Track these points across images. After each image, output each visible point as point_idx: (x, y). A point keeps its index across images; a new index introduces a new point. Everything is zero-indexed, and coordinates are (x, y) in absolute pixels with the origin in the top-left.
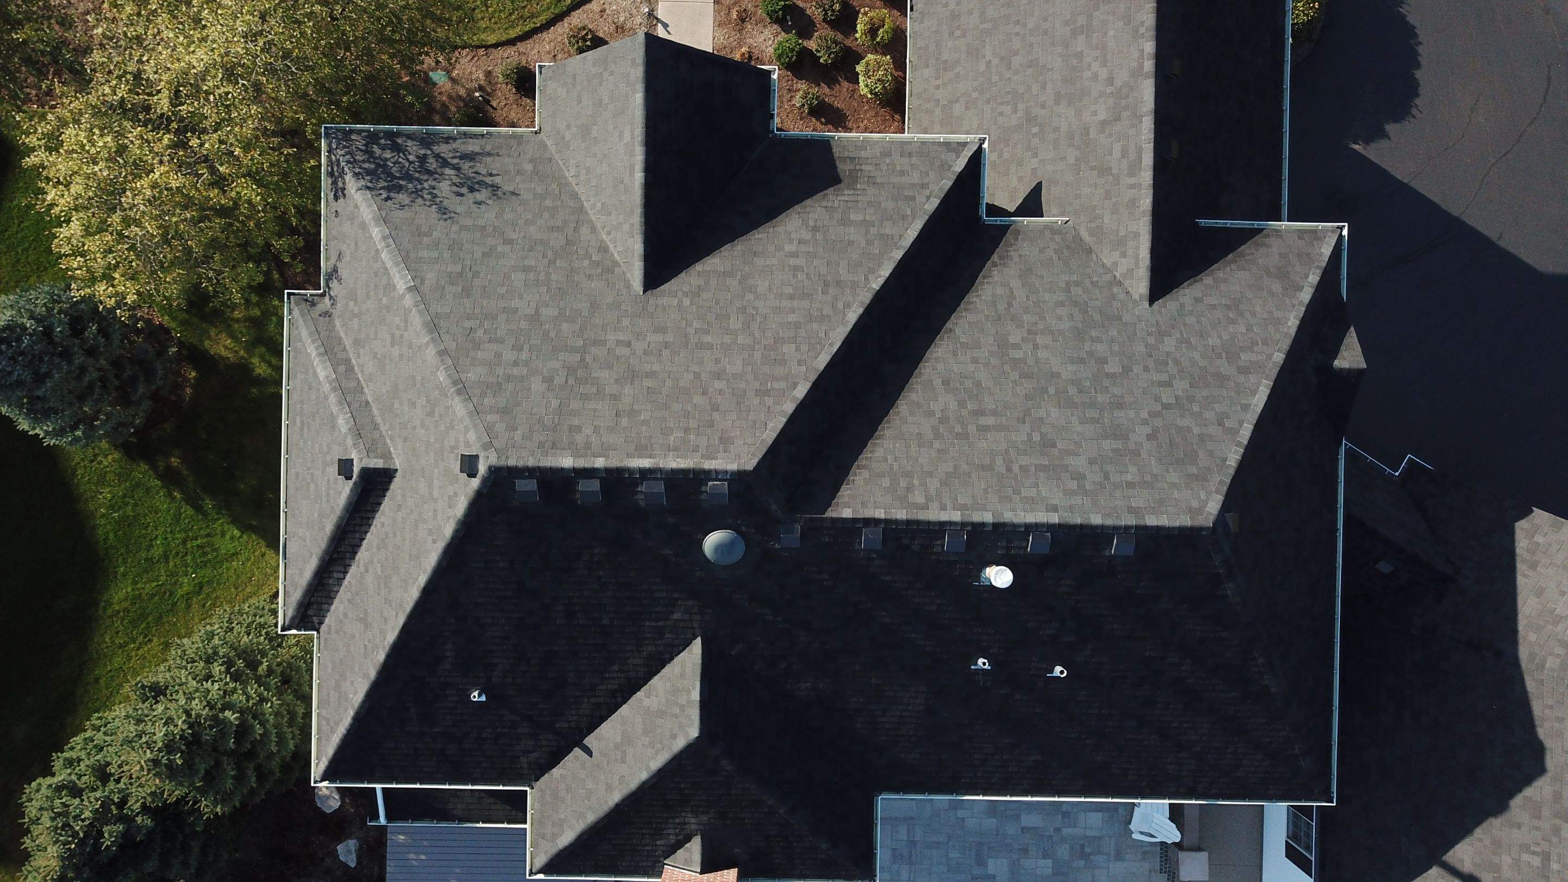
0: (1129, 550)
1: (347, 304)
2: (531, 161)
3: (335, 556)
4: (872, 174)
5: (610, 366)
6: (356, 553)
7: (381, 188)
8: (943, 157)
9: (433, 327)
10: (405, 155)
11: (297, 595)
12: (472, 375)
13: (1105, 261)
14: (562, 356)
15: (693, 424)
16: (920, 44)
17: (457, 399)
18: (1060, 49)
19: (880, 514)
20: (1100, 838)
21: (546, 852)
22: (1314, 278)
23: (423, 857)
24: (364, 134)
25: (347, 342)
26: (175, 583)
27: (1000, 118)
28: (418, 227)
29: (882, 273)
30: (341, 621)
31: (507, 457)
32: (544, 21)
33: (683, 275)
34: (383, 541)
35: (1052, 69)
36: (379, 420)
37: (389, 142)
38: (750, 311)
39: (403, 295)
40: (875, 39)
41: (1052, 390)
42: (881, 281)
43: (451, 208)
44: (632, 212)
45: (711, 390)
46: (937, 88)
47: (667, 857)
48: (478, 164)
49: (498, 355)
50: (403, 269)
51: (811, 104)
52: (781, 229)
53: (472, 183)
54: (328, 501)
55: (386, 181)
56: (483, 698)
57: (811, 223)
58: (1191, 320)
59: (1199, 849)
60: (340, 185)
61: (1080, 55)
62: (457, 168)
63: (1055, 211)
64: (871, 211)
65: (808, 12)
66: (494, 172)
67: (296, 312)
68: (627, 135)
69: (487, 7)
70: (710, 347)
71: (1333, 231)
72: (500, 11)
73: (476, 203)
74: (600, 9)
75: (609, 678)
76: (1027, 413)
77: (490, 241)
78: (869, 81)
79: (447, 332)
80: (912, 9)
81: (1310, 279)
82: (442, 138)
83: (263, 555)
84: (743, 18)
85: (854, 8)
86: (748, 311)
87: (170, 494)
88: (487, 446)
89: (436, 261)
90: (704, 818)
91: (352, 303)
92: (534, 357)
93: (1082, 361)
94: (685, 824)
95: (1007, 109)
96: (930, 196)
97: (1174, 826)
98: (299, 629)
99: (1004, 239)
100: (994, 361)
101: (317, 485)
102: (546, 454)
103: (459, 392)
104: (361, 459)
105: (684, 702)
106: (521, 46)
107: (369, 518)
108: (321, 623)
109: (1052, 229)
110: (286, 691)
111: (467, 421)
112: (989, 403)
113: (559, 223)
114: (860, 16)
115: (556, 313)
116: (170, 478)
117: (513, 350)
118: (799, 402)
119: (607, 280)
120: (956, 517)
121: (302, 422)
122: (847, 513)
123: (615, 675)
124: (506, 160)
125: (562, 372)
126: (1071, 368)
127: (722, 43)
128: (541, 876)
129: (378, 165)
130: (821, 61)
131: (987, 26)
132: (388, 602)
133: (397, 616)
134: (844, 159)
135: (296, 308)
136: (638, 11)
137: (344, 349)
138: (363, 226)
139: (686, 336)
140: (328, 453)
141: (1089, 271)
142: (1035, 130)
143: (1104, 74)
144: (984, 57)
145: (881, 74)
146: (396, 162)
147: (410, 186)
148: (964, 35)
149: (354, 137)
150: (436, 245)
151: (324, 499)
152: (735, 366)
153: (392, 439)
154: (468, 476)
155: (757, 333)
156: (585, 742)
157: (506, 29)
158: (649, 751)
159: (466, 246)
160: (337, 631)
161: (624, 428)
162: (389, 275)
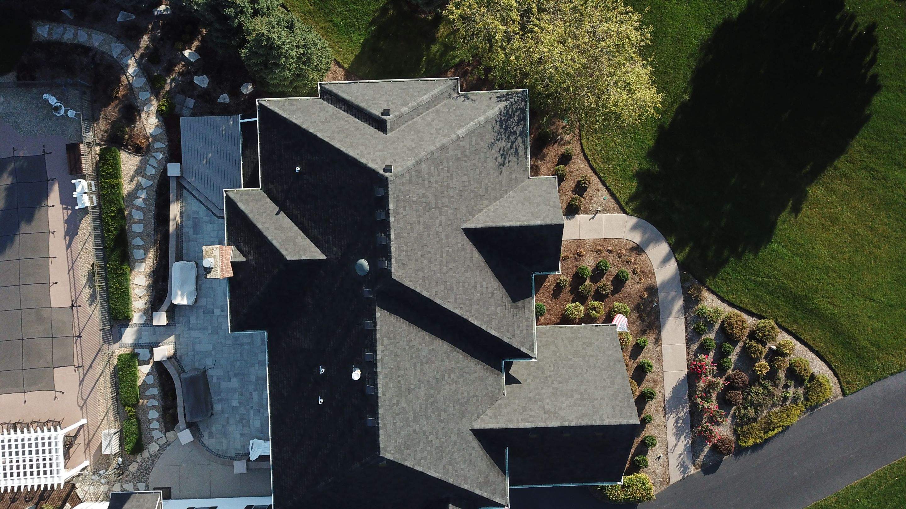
0: (370, 424)
1: (454, 105)
2: (515, 176)
3: (351, 107)
4: (518, 315)
5: (431, 218)
6: (353, 116)
7: (501, 118)
8: (527, 343)
9: (443, 148)
10: (516, 125)
11: (334, 90)
12: (424, 167)
13: (488, 411)
14: (434, 199)
15: (409, 253)
16: (581, 331)
17: (414, 161)
18: (575, 388)
19: (378, 327)
20: (249, 426)
21: (235, 197)
22: (485, 495)
23: (224, 132)
24: (525, 107)
25: (438, 106)
26: (337, 15)
27: (547, 365)
28: (485, 135)
29: (476, 322)
30: (324, 110)
31: (391, 184)
32: (592, 165)
33: (470, 243)
34: (358, 129)
35: (567, 386)
36: (407, 124)
37: (521, 118)
38: (457, 271)
39: (455, 134)
40: (591, 310)
41: (432, 391)
42: (472, 322)
43: (494, 148)
44: (494, 222)
45: (424, 259)
46: (562, 338)
47: (235, 246)
48: (513, 156)
49: (433, 175)
50: (467, 132)
51: (562, 283)
52: (492, 280)
53: (505, 155)
54: (373, 104)
55: (504, 120)
56: (297, 171)
57: (495, 292)
58: (465, 446)
59: (247, 469)
60: (503, 99)
61: (572, 396)
62: (511, 148)
63: (509, 390)
64: (502, 316)
65: (602, 280)
66: (510, 163)
67: (450, 83)
68: (524, 218)
69: (598, 139)
70: (441, 256)
71: (506, 502)
72: (596, 145)
73: (496, 157)
74: (599, 189)
76: (423, 382)
77: (480, 165)
78: (572, 308)
79: (441, 154)
80: (596, 326)
81: (485, 493)
82: (525, 140)
83: (352, 53)
84: (597, 251)
85: (605, 299)
87: (376, 11)
88: (396, 176)
89: (471, 145)
90: (253, 262)
91: (454, 108)
92: (433, 189)
93: (445, 403)
94: (250, 255)
95: (552, 368)
96: (509, 339)
97: (257, 457)
98: (321, 90)
99: (495, 369)
100: (443, 368)
101: (380, 97)
102: (394, 198)
103: (417, 162)
104: (390, 120)
105: (300, 253)
106: (581, 155)
107: (367, 122)
108: (323, 99)
109: (500, 389)
111: (405, 167)
112: (425, 367)
113: (489, 192)
114: (600, 303)
115: (451, 195)
116: (384, 10)
117: (435, 180)
118: (421, 293)
119: (467, 214)
120: (379, 357)
121: (405, 89)
122: (378, 315)
124: (516, 167)
125: (427, 201)
126: (442, 399)
127: (586, 243)
128: (225, 195)
129: (511, 115)
130: (580, 287)
131: (587, 358)
132: (334, 132)
133: (328, 137)
134: (524, 303)
135: (452, 83)
136: (599, 206)
137: (435, 106)
138: (485, 112)
139: (445, 247)
140: (393, 103)
141: (484, 404)
142: (542, 380)
143: (564, 406)
144: (574, 357)
145: (576, 313)
146: (513, 122)
147: (503, 130)
148: (584, 348)
149: (523, 103)
150: (477, 144)
151: (374, 102)
152: (434, 267)
153: (399, 131)
154: (384, 169)
155: (448, 274)
156: (282, 212)
157: (589, 148)
158: (280, 240)
159: (478, 156)
160: (320, 108)
161: (406, 227)
162: (464, 126)
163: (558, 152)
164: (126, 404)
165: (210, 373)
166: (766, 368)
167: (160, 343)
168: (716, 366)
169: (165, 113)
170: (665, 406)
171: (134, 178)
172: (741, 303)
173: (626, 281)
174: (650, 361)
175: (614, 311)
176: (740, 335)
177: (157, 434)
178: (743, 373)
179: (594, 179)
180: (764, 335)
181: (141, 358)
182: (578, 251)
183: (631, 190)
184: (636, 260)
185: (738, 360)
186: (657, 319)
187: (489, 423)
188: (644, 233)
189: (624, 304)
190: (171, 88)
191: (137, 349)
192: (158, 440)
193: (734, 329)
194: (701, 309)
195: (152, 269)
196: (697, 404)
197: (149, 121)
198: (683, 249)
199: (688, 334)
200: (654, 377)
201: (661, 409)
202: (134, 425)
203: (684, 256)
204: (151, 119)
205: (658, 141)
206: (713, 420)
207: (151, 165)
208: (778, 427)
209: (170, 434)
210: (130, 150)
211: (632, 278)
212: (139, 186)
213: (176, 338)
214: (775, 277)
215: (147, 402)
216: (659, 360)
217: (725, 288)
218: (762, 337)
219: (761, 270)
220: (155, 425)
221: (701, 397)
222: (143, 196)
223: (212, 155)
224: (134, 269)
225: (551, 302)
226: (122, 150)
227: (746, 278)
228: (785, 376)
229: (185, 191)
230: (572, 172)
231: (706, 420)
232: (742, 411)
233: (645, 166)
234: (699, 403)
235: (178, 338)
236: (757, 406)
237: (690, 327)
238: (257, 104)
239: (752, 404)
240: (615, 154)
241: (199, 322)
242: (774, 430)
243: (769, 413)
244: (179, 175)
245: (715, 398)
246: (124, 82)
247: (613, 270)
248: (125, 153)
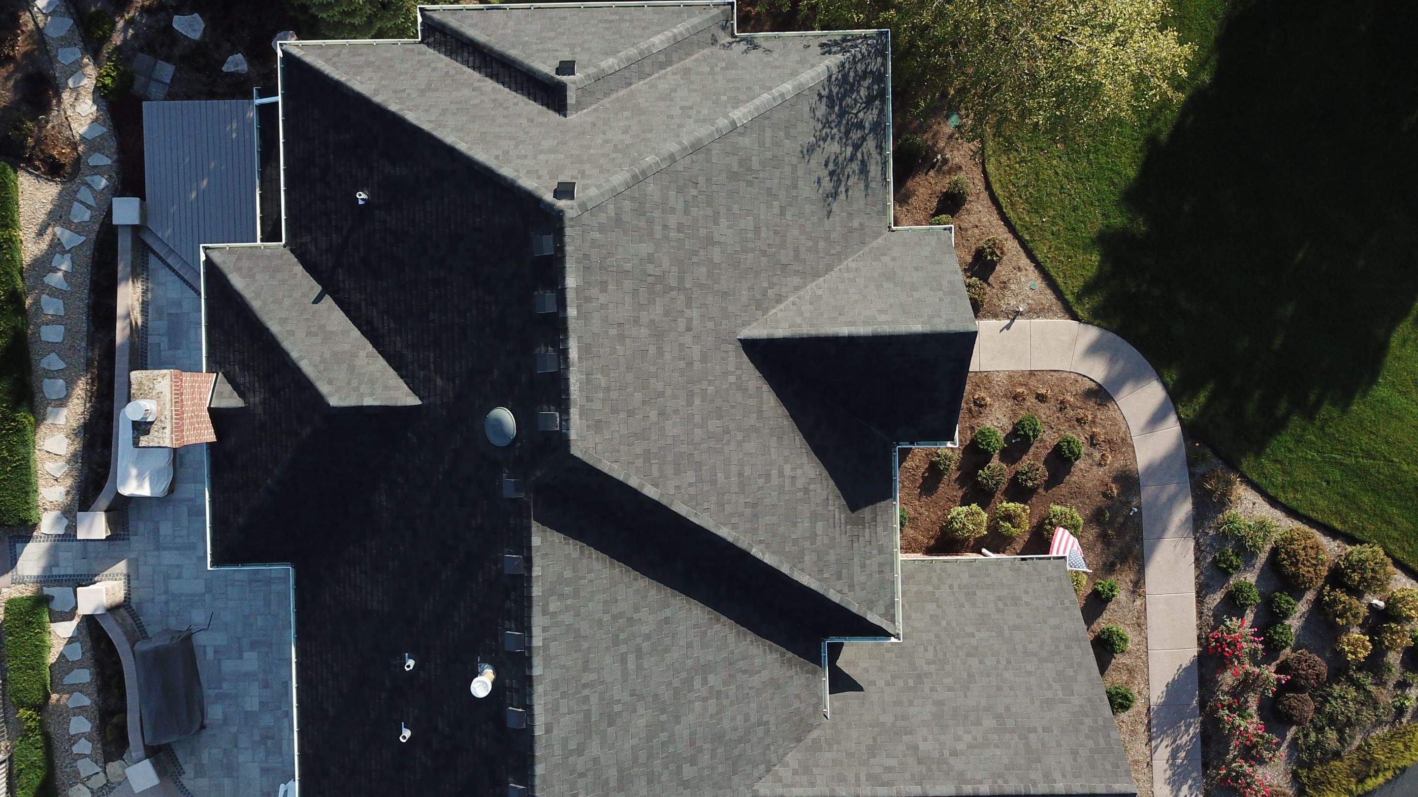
1: (724, 60)
2: (861, 224)
3: (488, 59)
4: (861, 539)
5: (666, 313)
6: (492, 78)
7: (830, 90)
8: (881, 602)
9: (697, 148)
10: (863, 109)
11: (453, 22)
12: (652, 188)
13: (789, 755)
14: (675, 269)
15: (614, 394)
16: (991, 569)
17: (628, 176)
18: (983, 702)
19: (536, 571)
20: (281, 754)
21: (224, 262)
23: (234, 135)
24: (882, 69)
25: (688, 62)
27: (922, 649)
28: (794, 126)
29: (767, 556)
30: (429, 65)
31: (572, 226)
32: (1008, 216)
33: (758, 374)
34: (501, 105)
35: (966, 696)
36: (614, 96)
37: (875, 93)
38: (727, 437)
39: (727, 117)
40: (1001, 520)
41: (664, 718)
42: (759, 556)
43: (814, 156)
44: (813, 326)
45: (648, 408)
46: (951, 587)
47: (224, 374)
48: (857, 177)
49: (673, 210)
50: (753, 115)
51: (940, 464)
52: (805, 459)
53: (839, 174)
54: (538, 50)
55: (837, 94)
56: (361, 202)
57: (812, 487)
60: (834, 49)
61: (978, 723)
62: (852, 159)
63: (837, 704)
64: (826, 541)
65: (1025, 457)
66: (850, 193)
67: (716, 11)
68: (883, 318)
69: (1019, 163)
70: (690, 403)
72: (1016, 175)
73: (819, 179)
74: (1021, 266)
75: (383, 319)
76: (641, 697)
77: (782, 195)
78: (963, 516)
79: (693, 161)
80: (1023, 559)
82: (882, 142)
84: (1016, 397)
85: (1030, 498)
86: (726, 436)
88: (583, 207)
89: (762, 144)
90: (259, 410)
91: (724, 64)
92: (672, 244)
93: (692, 743)
94: (254, 393)
95: (930, 655)
96: (842, 594)
98: (423, 24)
99: (806, 661)
100: (689, 662)
101: (553, 39)
102: (578, 262)
103: (634, 177)
104: (574, 83)
105: (362, 390)
106: (985, 195)
107: (522, 90)
108: (428, 45)
109: (818, 705)
110: (375, 7)
111: (607, 187)
112: (648, 662)
113: (802, 256)
114: (1022, 505)
115: (715, 261)
117: (679, 223)
118: (639, 490)
119: (750, 305)
120: (537, 642)
121: (612, 21)
122: (536, 541)
123: (386, 324)
124: (862, 202)
125: (658, 271)
126: (686, 733)
127: (993, 380)
128: (203, 258)
129: (853, 85)
130: (980, 471)
131: (1007, 633)
132: (444, 112)
133: (430, 121)
134: (874, 512)
135: (719, 11)
136: (1020, 301)
137: (681, 59)
138: (794, 74)
139: (700, 381)
140: (583, 49)
141: (780, 741)
142: (911, 683)
143: (961, 746)
144: (979, 631)
145: (971, 527)
146: (855, 100)
147: (834, 116)
148: (999, 611)
149: (879, 60)
150: (777, 144)
151: (540, 47)
152: (673, 428)
153: (595, 110)
154: (555, 191)
155: (704, 446)
156: (327, 297)
157: (1000, 181)
158: (317, 359)
159: (777, 173)
160: (419, 61)
161: (607, 332)
162: (747, 101)
163: (938, 188)
164: (21, 704)
165: (200, 639)
166: (1365, 648)
167: (96, 575)
168: (1261, 642)
169: (112, 91)
170: (1149, 722)
171: (46, 228)
172: (1313, 511)
173: (1076, 460)
174: (1122, 629)
175: (1051, 523)
176: (1311, 578)
177: (86, 767)
178: (1317, 658)
179: (1012, 245)
180: (1363, 579)
181: (56, 606)
182: (976, 397)
183: (1088, 270)
184: (1096, 416)
185: (1304, 628)
186: (1137, 540)
187: (793, 785)
188: (1112, 361)
189: (1071, 508)
190: (125, 41)
191: (49, 587)
192: (89, 778)
193: (1300, 565)
194: (1231, 522)
195: (82, 421)
196: (1220, 720)
197: (78, 110)
198: (1195, 394)
199: (1202, 573)
200: (1128, 662)
201: (1142, 728)
202: (37, 748)
203: (1195, 410)
204: (83, 105)
205: (1147, 169)
206: (1250, 753)
207: (81, 202)
208: (1386, 769)
209: (114, 767)
210: (38, 169)
211: (1088, 455)
212: (56, 246)
213: (129, 565)
214: (1384, 457)
215: (68, 699)
216: (1139, 626)
217: (1280, 479)
218: (1359, 582)
219: (1354, 440)
220: (83, 747)
221: (1229, 707)
222: (65, 267)
223: (208, 183)
224: (44, 419)
225: (917, 503)
226: (22, 168)
227: (1323, 458)
228: (1403, 662)
229: (152, 259)
230: (966, 230)
231: (1236, 753)
232: (1313, 736)
233: (1118, 220)
234: (1226, 718)
235: (133, 565)
236: (1343, 726)
237: (1205, 558)
238: (280, 54)
239: (1332, 720)
240: (1055, 195)
241: (177, 533)
242: (1376, 775)
243: (1366, 741)
244: (137, 222)
245: (1255, 708)
246: (27, 26)
247: (1049, 438)
248: (28, 177)
